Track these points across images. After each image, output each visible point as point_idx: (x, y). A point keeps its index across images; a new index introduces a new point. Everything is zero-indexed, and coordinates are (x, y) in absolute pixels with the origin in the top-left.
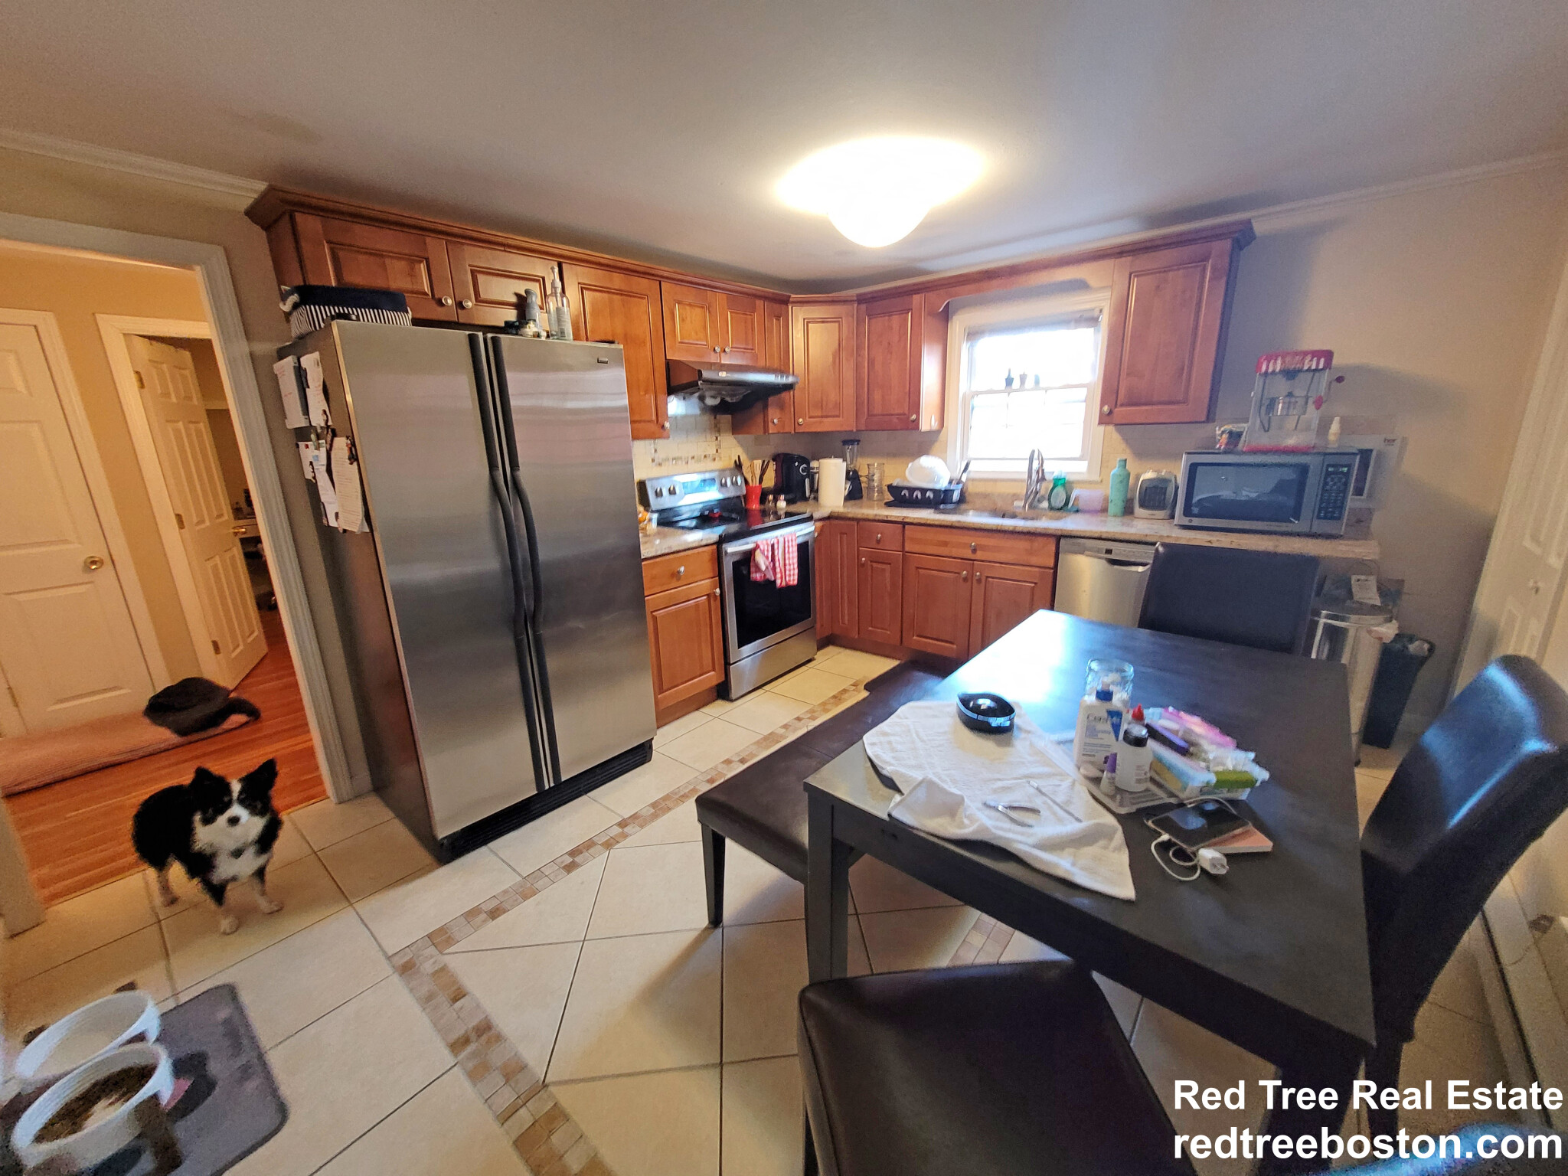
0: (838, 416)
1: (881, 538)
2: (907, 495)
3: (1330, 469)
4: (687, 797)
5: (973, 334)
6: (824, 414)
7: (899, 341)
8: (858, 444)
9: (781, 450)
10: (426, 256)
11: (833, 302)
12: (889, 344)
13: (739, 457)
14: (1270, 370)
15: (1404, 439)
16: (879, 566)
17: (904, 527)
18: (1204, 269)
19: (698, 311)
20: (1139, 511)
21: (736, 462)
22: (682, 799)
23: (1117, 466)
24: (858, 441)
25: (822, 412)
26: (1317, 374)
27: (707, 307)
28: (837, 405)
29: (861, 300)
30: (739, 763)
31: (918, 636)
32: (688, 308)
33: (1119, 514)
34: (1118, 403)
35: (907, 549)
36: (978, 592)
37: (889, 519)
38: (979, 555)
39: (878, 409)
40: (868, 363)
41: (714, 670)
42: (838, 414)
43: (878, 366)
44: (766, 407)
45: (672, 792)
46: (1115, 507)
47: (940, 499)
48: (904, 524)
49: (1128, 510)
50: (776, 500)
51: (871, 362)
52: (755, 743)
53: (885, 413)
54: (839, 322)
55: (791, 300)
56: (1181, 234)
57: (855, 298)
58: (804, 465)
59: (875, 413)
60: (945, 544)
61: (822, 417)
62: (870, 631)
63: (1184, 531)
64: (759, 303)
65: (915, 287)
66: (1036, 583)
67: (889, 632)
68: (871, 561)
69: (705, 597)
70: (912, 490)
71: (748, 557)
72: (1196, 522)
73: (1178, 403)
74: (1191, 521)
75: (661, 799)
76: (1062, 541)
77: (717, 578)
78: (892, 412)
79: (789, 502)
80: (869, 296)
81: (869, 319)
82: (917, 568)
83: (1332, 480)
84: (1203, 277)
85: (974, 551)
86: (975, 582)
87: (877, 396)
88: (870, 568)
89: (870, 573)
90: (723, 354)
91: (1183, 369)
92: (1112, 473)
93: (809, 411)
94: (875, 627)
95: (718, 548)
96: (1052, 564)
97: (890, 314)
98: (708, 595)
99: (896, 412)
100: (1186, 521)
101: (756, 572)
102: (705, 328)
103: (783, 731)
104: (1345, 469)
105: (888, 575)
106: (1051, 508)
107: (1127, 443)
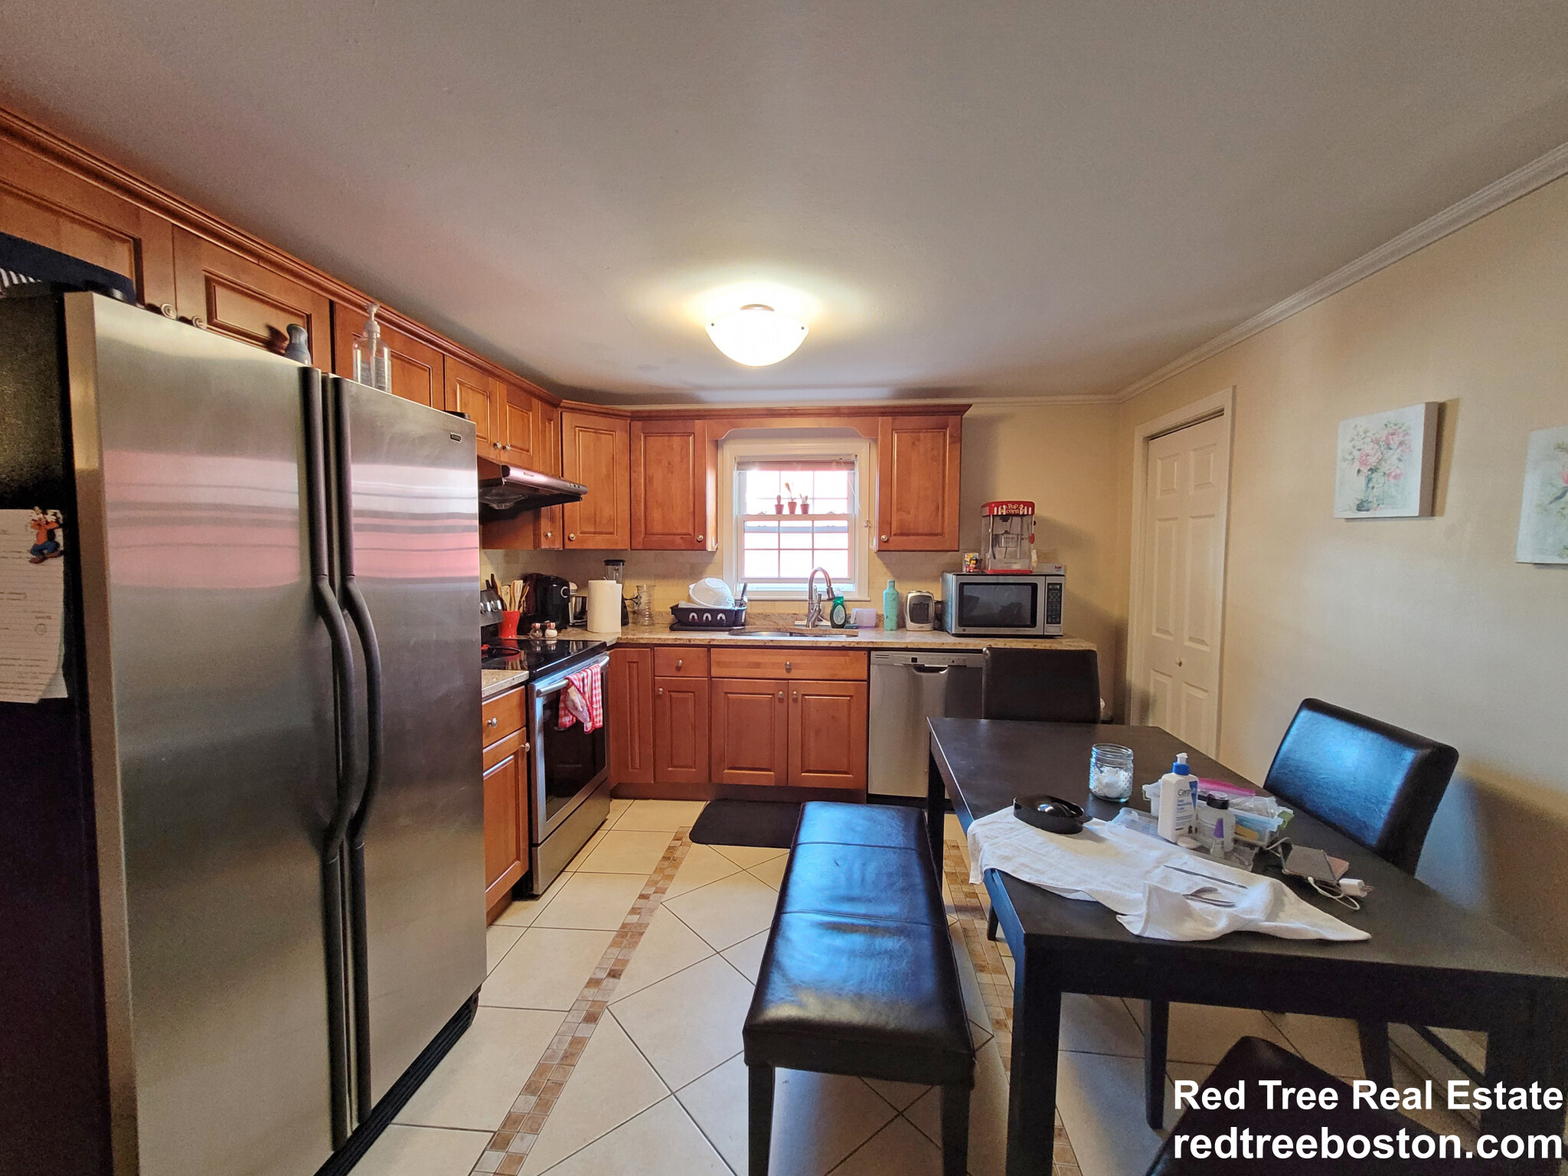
0: (612, 533)
1: (682, 664)
2: (696, 617)
3: (1050, 587)
4: (573, 1055)
5: (743, 464)
6: (597, 531)
7: (682, 461)
8: (623, 565)
9: (532, 570)
10: (137, 236)
11: (606, 414)
12: (669, 463)
13: (492, 576)
14: (1000, 513)
15: (1065, 566)
16: (681, 695)
17: (709, 651)
18: (945, 435)
19: (480, 397)
20: (909, 624)
21: (487, 581)
22: (569, 1061)
23: (888, 586)
24: (623, 561)
25: (595, 528)
26: (1024, 518)
27: (489, 396)
28: (611, 520)
29: (635, 416)
30: (611, 980)
31: (729, 769)
32: (470, 391)
33: (894, 628)
34: (892, 534)
35: (713, 674)
36: (795, 711)
37: (692, 642)
38: (794, 674)
39: (657, 527)
40: (645, 479)
41: (518, 858)
42: (611, 530)
43: (657, 484)
44: (537, 518)
45: (545, 1057)
46: (890, 622)
47: (732, 620)
48: (709, 647)
49: (901, 625)
50: (543, 629)
51: (649, 481)
52: (611, 946)
53: (666, 531)
54: (612, 435)
55: (562, 404)
56: (927, 406)
57: (629, 414)
58: (565, 587)
59: (655, 532)
60: (757, 665)
61: (595, 533)
62: (670, 771)
63: (957, 638)
64: (536, 403)
65: (698, 413)
66: (851, 696)
67: (694, 770)
68: (669, 691)
69: (512, 757)
70: (701, 612)
71: (556, 700)
72: (969, 630)
73: (936, 535)
74: (964, 630)
75: (534, 1074)
76: (873, 654)
77: (525, 728)
78: (675, 531)
79: (559, 629)
80: (647, 414)
81: (645, 437)
82: (726, 693)
83: (1052, 593)
84: (945, 442)
85: (789, 670)
86: (791, 701)
87: (656, 514)
88: (667, 700)
89: (668, 705)
90: (502, 451)
91: (938, 508)
92: (884, 592)
93: (580, 526)
94: (675, 767)
95: (526, 688)
96: (865, 677)
97: (670, 434)
98: (514, 754)
99: (679, 532)
100: (960, 631)
101: (566, 715)
102: (486, 419)
103: (635, 918)
104: (1058, 587)
105: (691, 704)
106: (834, 626)
107: (887, 567)
